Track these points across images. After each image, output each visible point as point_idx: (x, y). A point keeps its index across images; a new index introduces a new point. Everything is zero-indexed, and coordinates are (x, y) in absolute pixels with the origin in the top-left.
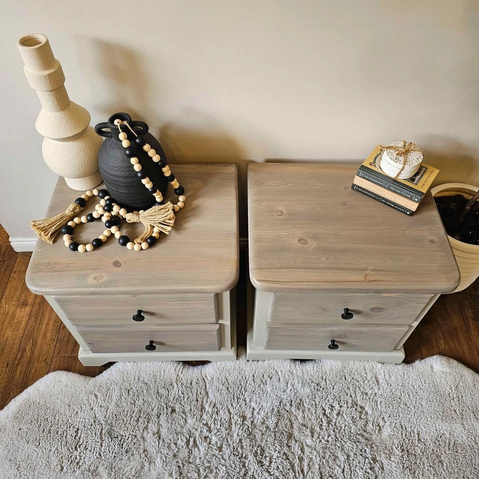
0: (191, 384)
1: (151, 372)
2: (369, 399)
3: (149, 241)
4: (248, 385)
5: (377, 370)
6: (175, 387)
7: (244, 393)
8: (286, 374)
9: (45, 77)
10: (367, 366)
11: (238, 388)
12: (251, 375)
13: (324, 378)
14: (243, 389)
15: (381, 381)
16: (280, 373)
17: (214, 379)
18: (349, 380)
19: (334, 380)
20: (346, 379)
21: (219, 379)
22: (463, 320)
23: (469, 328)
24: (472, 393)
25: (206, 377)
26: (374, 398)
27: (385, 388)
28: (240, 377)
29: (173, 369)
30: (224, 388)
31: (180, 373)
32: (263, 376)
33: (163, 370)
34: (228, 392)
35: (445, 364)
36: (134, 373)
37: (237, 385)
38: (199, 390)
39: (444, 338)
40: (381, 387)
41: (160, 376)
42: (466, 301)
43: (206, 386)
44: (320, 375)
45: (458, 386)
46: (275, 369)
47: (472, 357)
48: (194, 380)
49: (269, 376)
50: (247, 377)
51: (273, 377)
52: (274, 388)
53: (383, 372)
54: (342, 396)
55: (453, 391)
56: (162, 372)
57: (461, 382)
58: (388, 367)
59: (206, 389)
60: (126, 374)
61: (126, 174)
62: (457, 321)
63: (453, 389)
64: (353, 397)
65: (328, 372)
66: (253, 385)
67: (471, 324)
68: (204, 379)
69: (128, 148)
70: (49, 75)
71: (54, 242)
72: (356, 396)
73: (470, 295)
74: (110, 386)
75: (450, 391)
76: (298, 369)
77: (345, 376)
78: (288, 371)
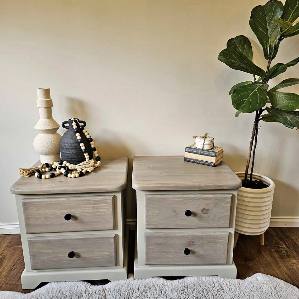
0: (95, 293)
1: (69, 287)
2: (218, 297)
3: (79, 173)
4: (134, 292)
5: (221, 282)
6: (84, 295)
7: (131, 297)
8: (161, 286)
9: (45, 101)
10: (214, 280)
11: (127, 294)
12: (137, 287)
13: (186, 286)
14: (131, 295)
15: (224, 288)
16: (156, 286)
17: (111, 291)
18: (203, 287)
19: (193, 288)
20: (201, 287)
21: (114, 290)
22: (273, 258)
23: (278, 262)
24: (286, 291)
25: (106, 289)
26: (221, 297)
27: (228, 292)
28: (129, 289)
29: (84, 285)
30: (118, 295)
31: (88, 288)
32: (145, 288)
33: (77, 286)
34: (120, 297)
35: (265, 276)
36: (57, 288)
37: (127, 293)
38: (100, 296)
39: (263, 267)
40: (225, 291)
41: (74, 290)
42: (273, 250)
43: (105, 295)
44: (183, 285)
45: (276, 288)
46: (153, 283)
47: (283, 276)
48: (98, 291)
49: (149, 287)
50: (134, 289)
51: (152, 288)
52: (153, 294)
53: (225, 283)
54: (199, 296)
55: (273, 290)
56: (76, 287)
57: (278, 286)
58: (228, 280)
59: (105, 296)
60: (51, 289)
61: (73, 141)
62: (269, 259)
63: (273, 289)
64: (207, 296)
65: (189, 284)
66: (138, 292)
67: (279, 261)
68: (104, 290)
69: (76, 129)
70: (47, 100)
71: (29, 177)
72: (208, 296)
73: (274, 247)
74: (39, 296)
75: (271, 290)
76: (168, 283)
77: (200, 285)
78: (162, 284)
